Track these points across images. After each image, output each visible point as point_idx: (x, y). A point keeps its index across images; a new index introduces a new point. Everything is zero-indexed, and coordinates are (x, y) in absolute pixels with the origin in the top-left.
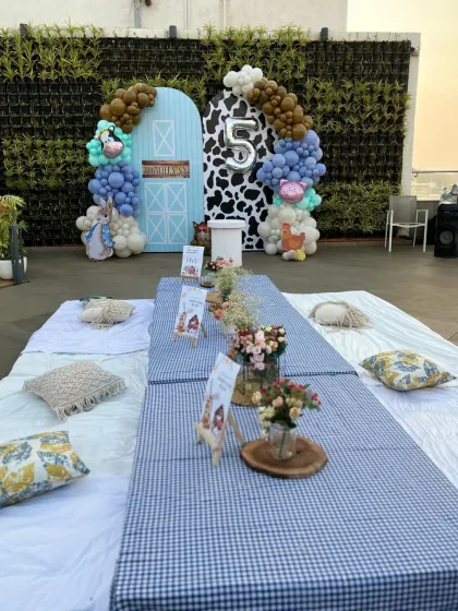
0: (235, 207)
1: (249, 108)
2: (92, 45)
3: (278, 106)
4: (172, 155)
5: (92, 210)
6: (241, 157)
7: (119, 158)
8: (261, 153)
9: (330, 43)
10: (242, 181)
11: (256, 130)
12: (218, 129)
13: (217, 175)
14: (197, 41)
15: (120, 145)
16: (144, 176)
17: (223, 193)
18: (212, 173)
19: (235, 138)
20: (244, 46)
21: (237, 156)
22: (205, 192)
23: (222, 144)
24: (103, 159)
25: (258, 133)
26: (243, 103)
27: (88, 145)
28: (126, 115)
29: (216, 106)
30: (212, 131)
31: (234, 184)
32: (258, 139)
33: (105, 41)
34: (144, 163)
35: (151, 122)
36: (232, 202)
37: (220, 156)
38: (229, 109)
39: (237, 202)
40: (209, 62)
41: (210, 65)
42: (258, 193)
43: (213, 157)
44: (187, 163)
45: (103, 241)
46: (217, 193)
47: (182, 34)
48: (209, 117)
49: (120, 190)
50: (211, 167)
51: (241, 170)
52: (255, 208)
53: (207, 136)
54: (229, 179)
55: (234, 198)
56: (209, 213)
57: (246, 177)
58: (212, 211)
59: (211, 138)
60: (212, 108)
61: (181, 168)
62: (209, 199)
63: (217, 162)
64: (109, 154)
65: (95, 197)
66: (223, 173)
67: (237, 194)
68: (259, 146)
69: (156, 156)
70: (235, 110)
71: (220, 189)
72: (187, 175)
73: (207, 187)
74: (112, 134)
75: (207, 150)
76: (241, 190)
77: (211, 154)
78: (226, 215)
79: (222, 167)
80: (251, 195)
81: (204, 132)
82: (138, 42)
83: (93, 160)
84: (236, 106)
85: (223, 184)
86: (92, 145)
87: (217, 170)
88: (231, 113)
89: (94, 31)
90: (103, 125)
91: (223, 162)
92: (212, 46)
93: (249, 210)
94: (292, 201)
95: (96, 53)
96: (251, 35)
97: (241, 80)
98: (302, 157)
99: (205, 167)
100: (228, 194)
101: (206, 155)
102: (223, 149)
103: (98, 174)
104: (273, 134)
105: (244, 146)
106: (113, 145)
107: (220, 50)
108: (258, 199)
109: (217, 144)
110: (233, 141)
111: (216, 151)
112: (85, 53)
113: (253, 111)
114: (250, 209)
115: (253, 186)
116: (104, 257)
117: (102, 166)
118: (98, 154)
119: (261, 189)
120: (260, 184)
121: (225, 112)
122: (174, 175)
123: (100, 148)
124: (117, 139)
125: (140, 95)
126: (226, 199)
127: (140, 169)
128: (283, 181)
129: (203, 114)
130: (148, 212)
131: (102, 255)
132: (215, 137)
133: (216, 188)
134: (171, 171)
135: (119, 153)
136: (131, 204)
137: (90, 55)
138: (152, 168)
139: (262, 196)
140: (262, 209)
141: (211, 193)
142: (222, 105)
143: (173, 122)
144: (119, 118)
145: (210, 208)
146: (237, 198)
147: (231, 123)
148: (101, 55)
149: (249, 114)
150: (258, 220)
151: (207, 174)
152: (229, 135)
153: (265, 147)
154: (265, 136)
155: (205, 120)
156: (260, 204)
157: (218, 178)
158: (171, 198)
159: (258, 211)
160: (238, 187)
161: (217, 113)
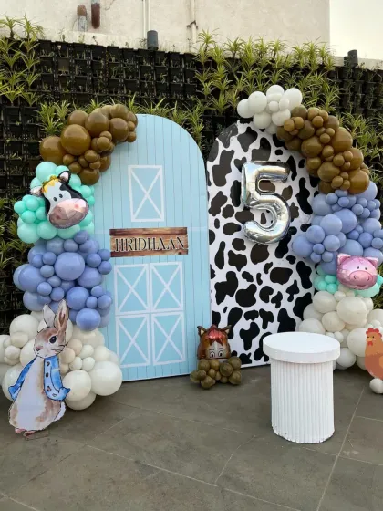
0: (257, 295)
1: (274, 148)
2: (24, 49)
3: (330, 144)
4: (160, 220)
5: (21, 323)
6: (263, 221)
7: (77, 228)
9: (360, 69)
10: (266, 255)
11: (285, 180)
12: (230, 178)
13: (229, 247)
14: (188, 56)
15: (81, 203)
16: (114, 254)
17: (239, 275)
18: (223, 245)
19: (260, 193)
20: (255, 65)
22: (213, 275)
23: (237, 202)
24: (46, 230)
25: (286, 185)
27: (18, 206)
28: (91, 154)
29: (227, 144)
30: (220, 181)
31: (255, 261)
32: (288, 192)
33: (45, 45)
34: (113, 233)
35: (126, 169)
36: (253, 288)
37: (233, 220)
38: (245, 150)
39: (259, 288)
40: (207, 86)
41: (207, 89)
42: (289, 272)
43: (223, 221)
44: (184, 232)
45: (46, 390)
46: (231, 275)
47: (165, 44)
48: (217, 162)
49: (76, 283)
51: (267, 239)
52: (286, 296)
53: (214, 190)
54: (247, 253)
55: (255, 282)
56: (219, 308)
57: (272, 250)
58: (223, 305)
59: (220, 193)
60: (221, 148)
61: (175, 240)
62: (218, 286)
63: (229, 229)
64: (59, 221)
65: (29, 299)
66: (238, 244)
67: (259, 275)
69: (134, 221)
70: (254, 151)
71: (234, 269)
72: (183, 250)
73: (215, 267)
74: (66, 185)
75: (214, 210)
76: (266, 270)
77: (219, 216)
78: (245, 310)
80: (280, 275)
81: (209, 184)
82: (97, 50)
83: (25, 232)
84: (256, 145)
86: (25, 206)
87: (229, 240)
88: (248, 155)
89: (28, 28)
90: (46, 169)
91: (238, 228)
92: (212, 63)
93: (278, 300)
95: (30, 64)
98: (361, 218)
99: (212, 236)
100: (247, 276)
101: (212, 219)
102: (237, 210)
103: (34, 255)
104: (308, 186)
105: (271, 203)
106: (68, 204)
107: (222, 69)
108: (290, 282)
109: (229, 202)
110: (258, 197)
111: (228, 213)
112: (11, 61)
113: (278, 153)
114: (279, 296)
115: (282, 263)
116: (47, 423)
117: (43, 242)
118: (37, 221)
119: (293, 267)
120: (291, 259)
121: (239, 154)
122: (162, 251)
123: (41, 211)
124: (76, 194)
125: (114, 120)
126: (243, 284)
127: (107, 244)
128: (341, 256)
129: (207, 154)
130: (119, 314)
131: (41, 419)
132: (226, 190)
133: (228, 268)
134: (159, 245)
135: (78, 219)
136: (97, 307)
137: (20, 65)
138: (126, 241)
139: (295, 277)
140: (296, 296)
141: (221, 276)
142: (235, 144)
143: (161, 167)
144: (76, 158)
145: (220, 299)
146: (260, 282)
147: (252, 171)
148: (38, 66)
149: (273, 157)
150: (291, 314)
151: (215, 247)
152: (250, 186)
153: (297, 204)
154: (296, 190)
155: (210, 165)
156: (293, 290)
157: (231, 253)
158: (158, 287)
159: (290, 299)
160: (261, 265)
161: (227, 156)
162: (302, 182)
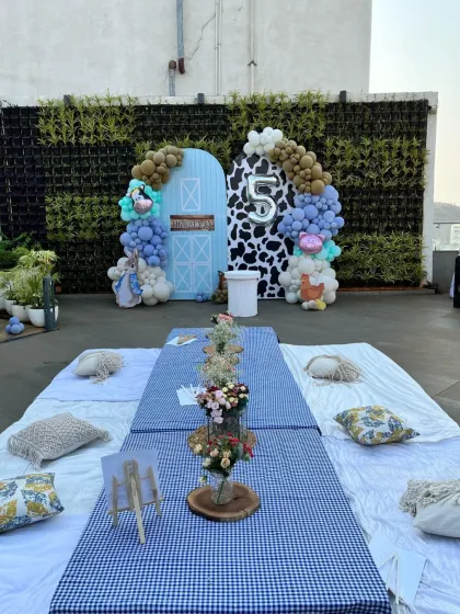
0: (257, 257)
1: (271, 166)
2: (128, 112)
3: (298, 163)
4: (198, 210)
5: (122, 261)
6: (263, 211)
7: (149, 214)
8: (282, 207)
9: (348, 104)
10: (264, 233)
11: (278, 185)
12: (241, 185)
13: (240, 227)
14: (223, 106)
15: (149, 202)
16: (172, 229)
17: (246, 244)
18: (236, 226)
19: (257, 194)
20: (266, 109)
21: (258, 210)
22: (229, 244)
23: (245, 200)
24: (133, 215)
25: (279, 189)
26: (264, 162)
27: (120, 202)
28: (155, 175)
29: (239, 165)
30: (235, 187)
31: (256, 236)
32: (280, 194)
33: (140, 108)
34: (172, 217)
35: (178, 180)
36: (254, 253)
37: (243, 211)
38: (251, 167)
39: (259, 253)
40: (234, 124)
41: (234, 127)
42: (279, 244)
43: (237, 212)
44: (212, 217)
45: (131, 290)
46: (241, 245)
47: (210, 100)
48: (233, 175)
49: (149, 242)
50: (234, 220)
51: (264, 223)
52: (276, 259)
53: (231, 192)
54: (251, 231)
55: (256, 249)
56: (233, 264)
57: (268, 230)
58: (235, 261)
59: (235, 195)
60: (236, 166)
61: (207, 221)
62: (232, 250)
63: (240, 216)
64: (139, 210)
65: (126, 250)
66: (246, 226)
67: (259, 245)
68: (280, 201)
69: (183, 210)
70: (257, 168)
71: (243, 241)
72: (212, 228)
73: (230, 239)
74: (142, 192)
75: (231, 205)
76: (263, 242)
77: (234, 208)
78: (249, 265)
79: (245, 220)
80: (273, 246)
81: (228, 188)
82: (169, 108)
83: (125, 216)
84: (259, 164)
85: (246, 236)
86: (124, 202)
87: (240, 223)
88: (254, 171)
89: (130, 100)
90: (135, 184)
91: (245, 216)
92: (237, 110)
93: (271, 261)
94: (312, 252)
95: (131, 119)
96: (273, 99)
97: (263, 141)
98: (321, 211)
99: (229, 221)
100: (251, 245)
101: (229, 210)
102: (245, 204)
103: (129, 227)
104: (294, 189)
105: (266, 201)
106: (143, 202)
107: (244, 114)
108: (280, 251)
109: (241, 199)
110: (255, 196)
111: (240, 206)
112: (121, 120)
113: (274, 168)
114: (272, 259)
115: (275, 238)
116: (133, 305)
117: (134, 221)
118: (129, 210)
119: (282, 241)
120: (281, 236)
121: (247, 169)
122: (199, 229)
123: (131, 206)
124: (147, 197)
125: (170, 156)
126: (248, 250)
127: (168, 223)
128: (302, 233)
129: (227, 171)
130: (175, 263)
131: (131, 302)
132: (239, 193)
133: (239, 240)
134: (197, 225)
135: (149, 209)
136: (158, 255)
137: (126, 121)
138: (180, 222)
139: (283, 247)
140: (283, 259)
141: (234, 245)
142: (245, 164)
143: (199, 180)
144: (149, 177)
145: (233, 258)
146: (259, 249)
147: (252, 180)
148: (136, 120)
149: (270, 171)
150: (279, 269)
151: (231, 227)
152: (251, 191)
153: (286, 201)
154: (286, 191)
155: (229, 177)
156: (281, 255)
157: (241, 231)
158: (196, 249)
159: (279, 261)
160: (260, 239)
161: (239, 172)
162: (290, 186)
